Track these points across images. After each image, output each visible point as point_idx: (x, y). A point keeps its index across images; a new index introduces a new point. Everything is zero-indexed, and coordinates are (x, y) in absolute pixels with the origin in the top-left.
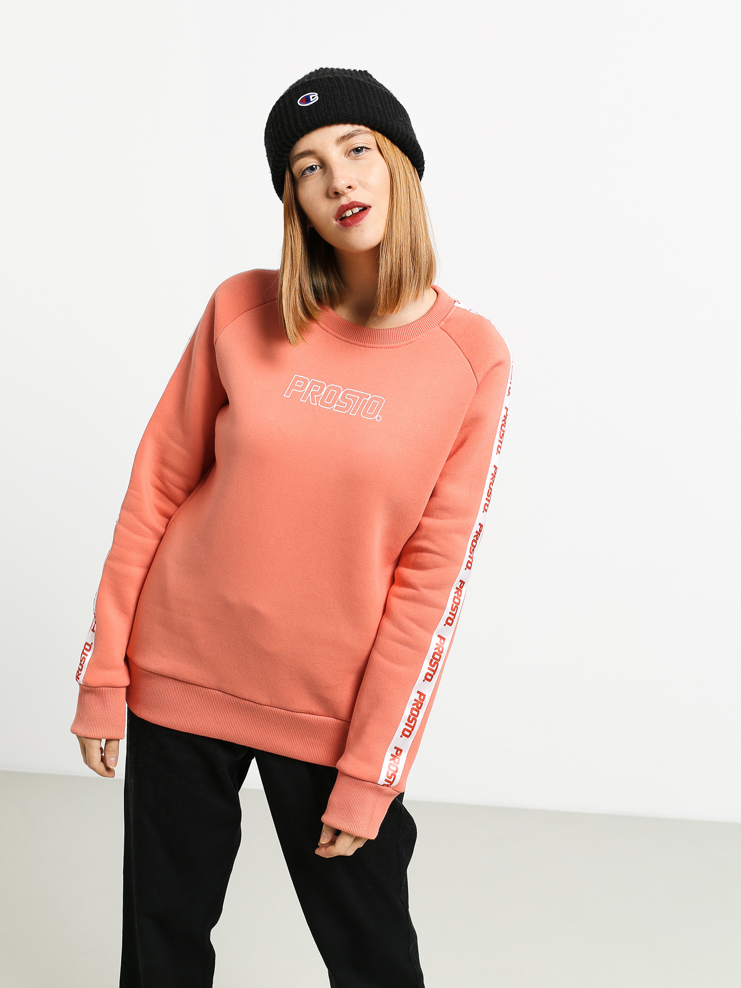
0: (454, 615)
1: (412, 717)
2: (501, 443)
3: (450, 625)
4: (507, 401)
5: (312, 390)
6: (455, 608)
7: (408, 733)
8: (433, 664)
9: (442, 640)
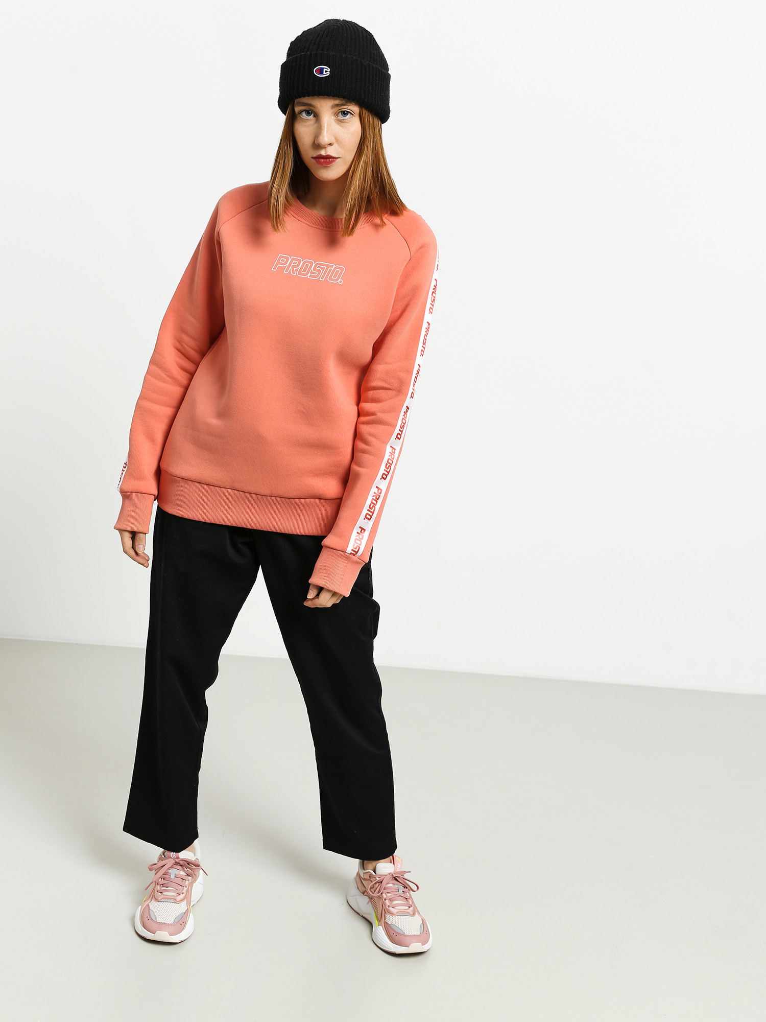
0: (402, 432)
1: (372, 505)
2: (433, 306)
3: (399, 439)
4: (436, 275)
5: (292, 264)
6: (402, 427)
7: (369, 517)
8: (387, 466)
9: (393, 451)
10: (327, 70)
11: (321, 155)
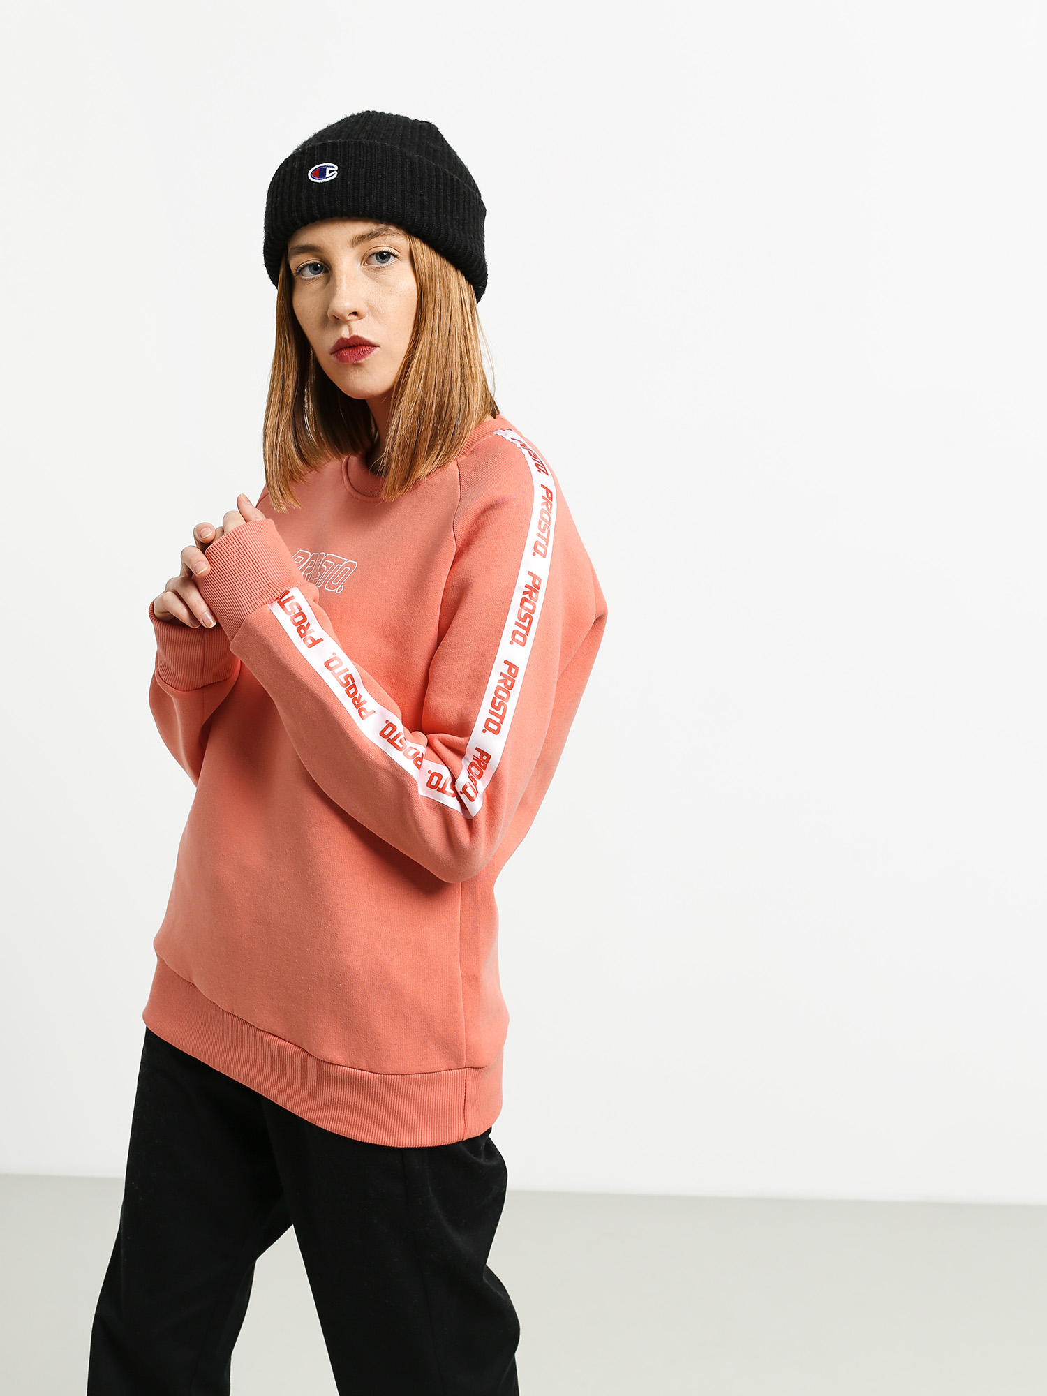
10: (332, 169)
11: (342, 339)
